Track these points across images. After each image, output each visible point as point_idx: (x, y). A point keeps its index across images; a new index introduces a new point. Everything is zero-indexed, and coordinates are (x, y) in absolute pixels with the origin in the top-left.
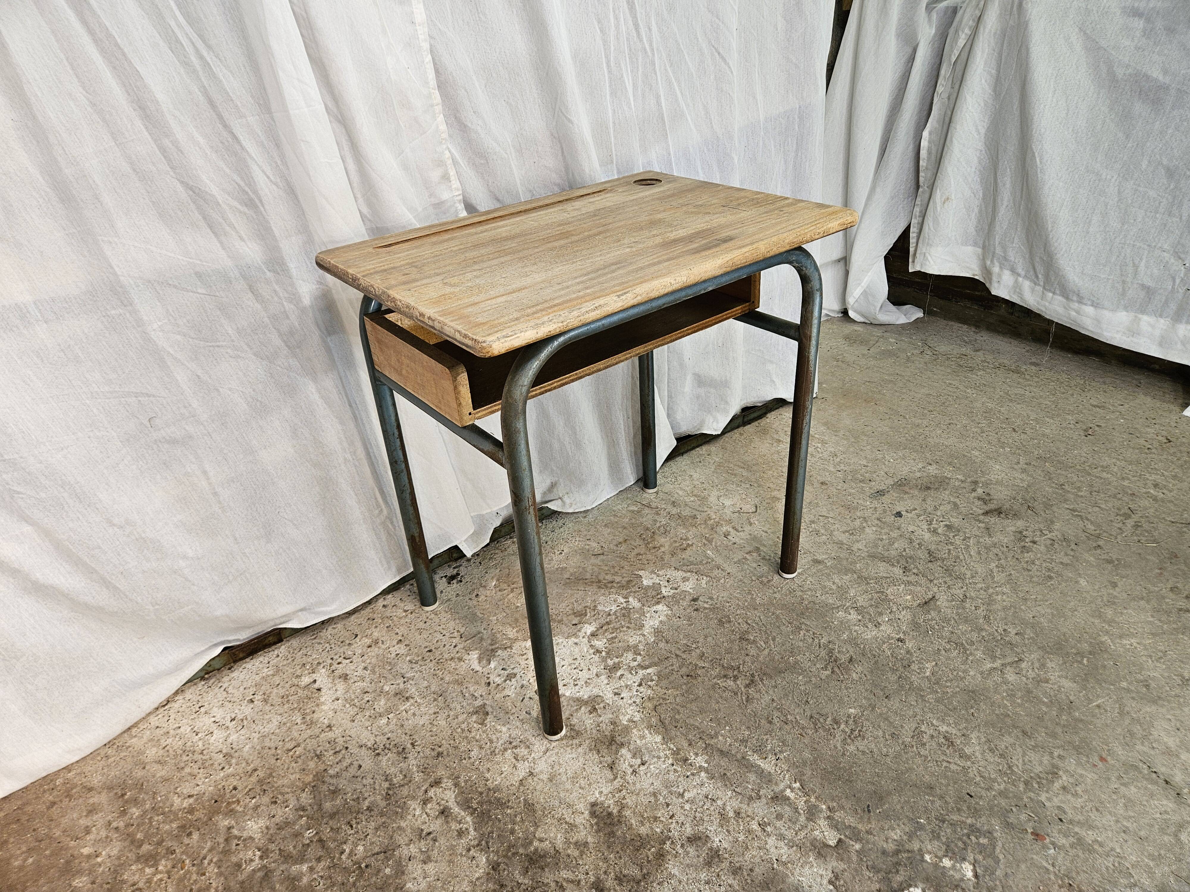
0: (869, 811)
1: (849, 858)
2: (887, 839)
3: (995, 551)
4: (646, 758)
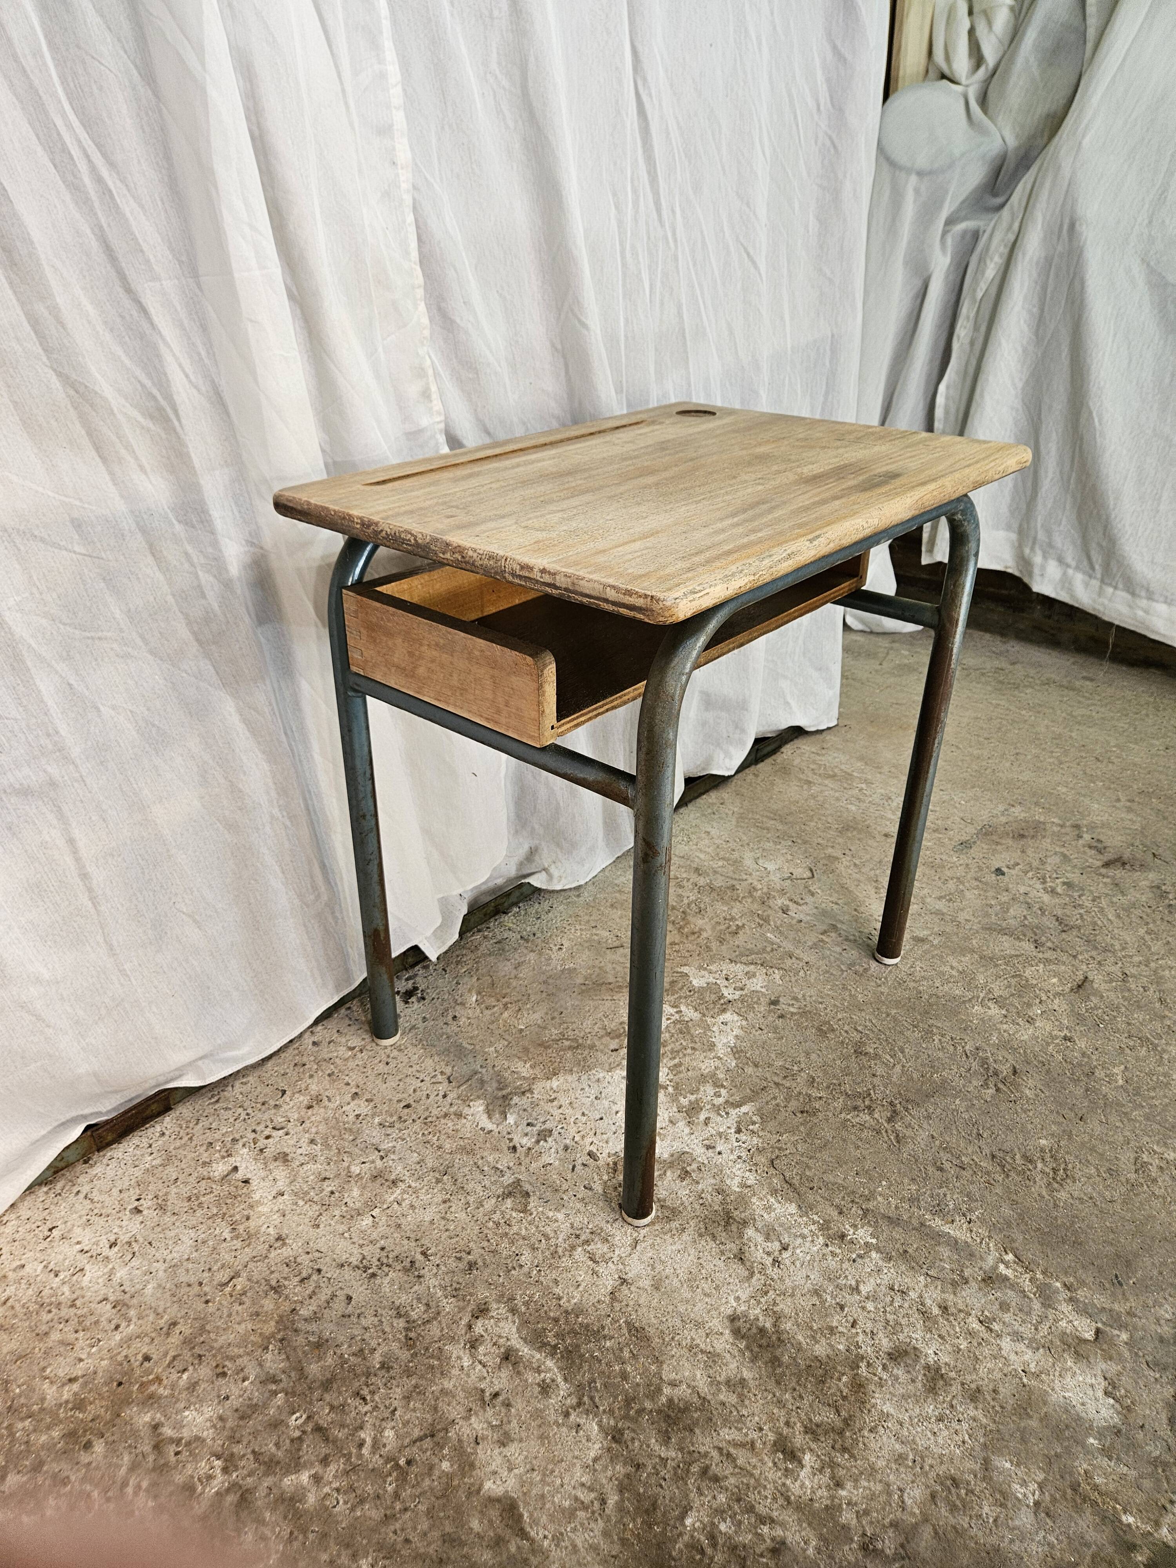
0: (1120, 1283)
1: (1120, 1355)
2: (1158, 1320)
3: (1138, 912)
4: (785, 1239)
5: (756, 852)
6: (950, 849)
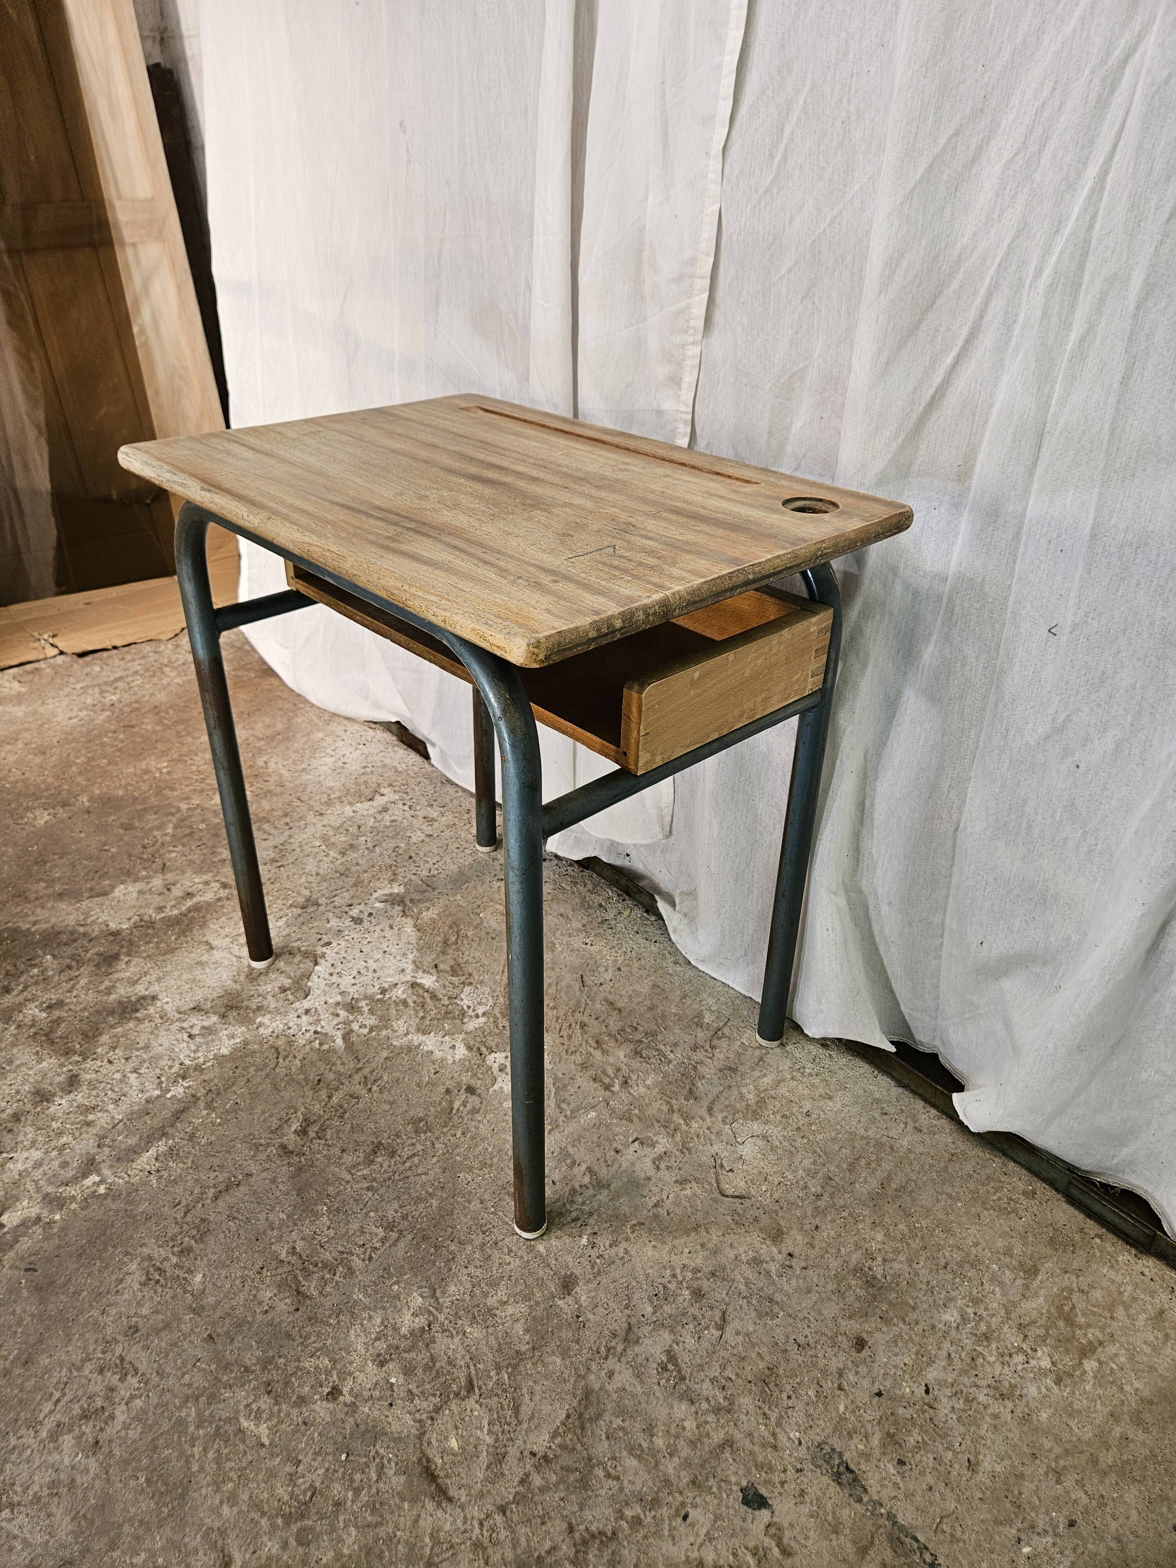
4: (198, 1039)
5: (786, 1143)
6: (830, 1441)
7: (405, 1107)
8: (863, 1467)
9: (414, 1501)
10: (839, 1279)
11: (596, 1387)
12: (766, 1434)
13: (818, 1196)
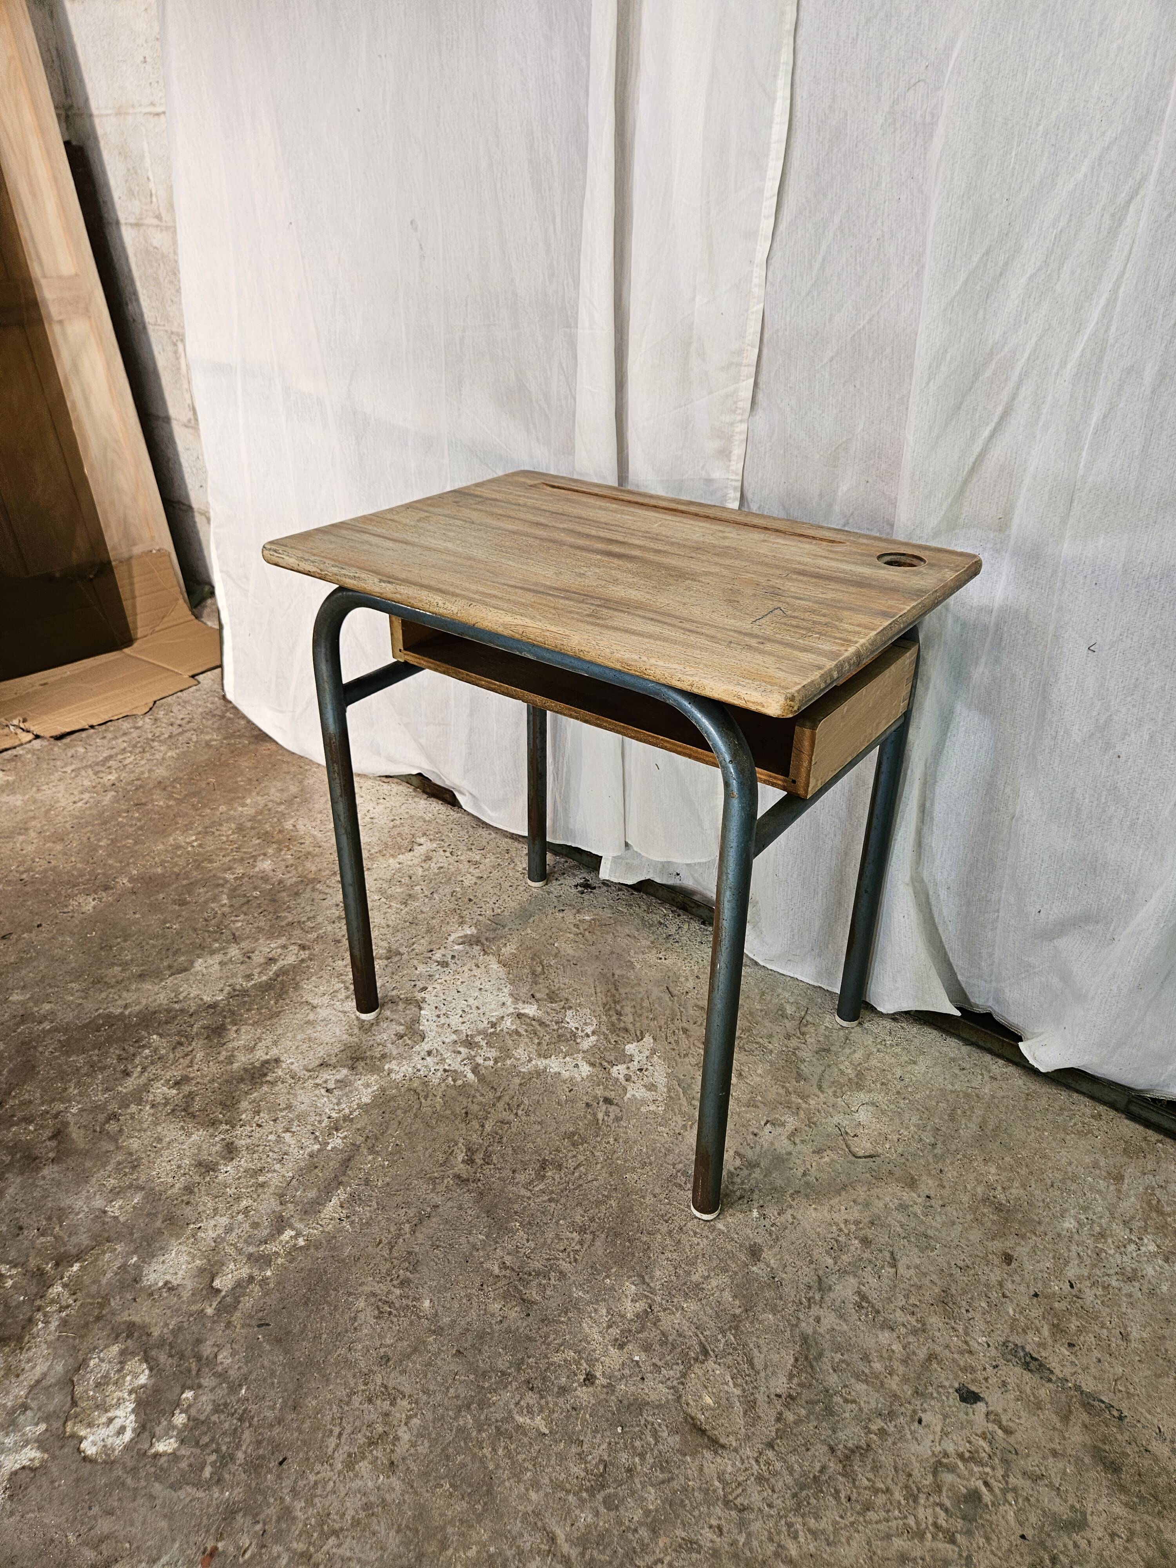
0: (259, 1326)
1: (194, 1302)
2: (218, 1346)
4: (336, 1092)
5: (892, 1106)
6: (1011, 1339)
7: (554, 1125)
8: (1043, 1354)
9: (693, 1454)
10: (973, 1209)
11: (810, 1331)
12: (960, 1343)
13: (934, 1145)
